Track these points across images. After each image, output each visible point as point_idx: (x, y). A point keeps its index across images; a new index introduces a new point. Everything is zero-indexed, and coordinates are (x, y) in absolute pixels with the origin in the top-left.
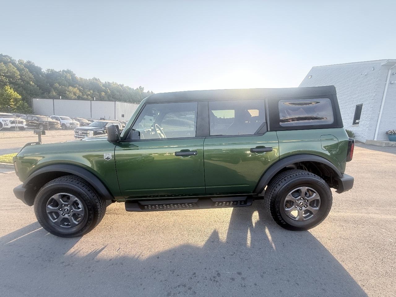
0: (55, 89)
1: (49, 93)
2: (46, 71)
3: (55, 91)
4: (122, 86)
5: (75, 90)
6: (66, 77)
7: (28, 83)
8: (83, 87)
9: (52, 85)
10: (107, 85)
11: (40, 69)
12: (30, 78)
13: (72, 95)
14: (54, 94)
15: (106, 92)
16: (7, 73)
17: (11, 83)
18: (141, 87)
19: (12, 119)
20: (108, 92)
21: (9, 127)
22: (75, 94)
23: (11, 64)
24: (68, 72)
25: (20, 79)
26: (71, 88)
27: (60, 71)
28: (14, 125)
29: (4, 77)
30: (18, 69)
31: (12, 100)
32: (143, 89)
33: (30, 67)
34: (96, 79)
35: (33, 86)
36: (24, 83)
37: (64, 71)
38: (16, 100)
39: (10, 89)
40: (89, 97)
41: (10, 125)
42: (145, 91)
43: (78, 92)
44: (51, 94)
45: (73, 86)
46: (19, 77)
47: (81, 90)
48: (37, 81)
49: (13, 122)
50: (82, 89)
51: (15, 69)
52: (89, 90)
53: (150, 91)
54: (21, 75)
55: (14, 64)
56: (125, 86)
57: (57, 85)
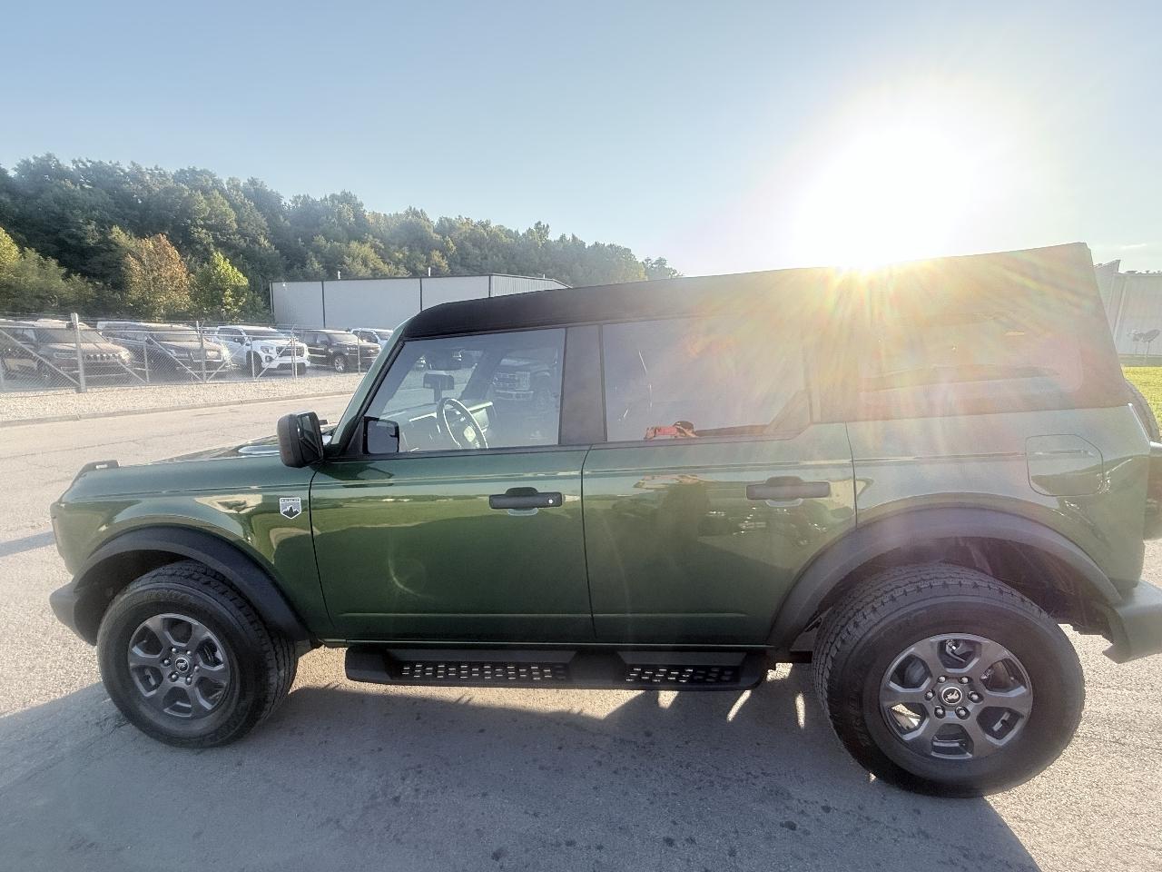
0: (318, 251)
1: (304, 265)
2: (290, 204)
3: (316, 257)
4: (485, 226)
5: (366, 250)
6: (340, 213)
7: (255, 241)
8: (383, 240)
9: (309, 241)
10: (446, 228)
11: (279, 198)
12: (259, 226)
13: (358, 265)
14: (316, 265)
15: (444, 251)
16: (209, 218)
17: (219, 244)
18: (539, 223)
20: (449, 249)
22: (365, 263)
23: (216, 193)
24: (346, 198)
25: (238, 232)
26: (354, 245)
27: (326, 199)
29: (204, 231)
30: (233, 204)
31: (228, 292)
32: (547, 232)
33: (259, 195)
34: (415, 213)
35: (267, 249)
36: (245, 241)
37: (333, 197)
38: (237, 292)
39: (225, 260)
40: (403, 270)
42: (553, 236)
43: (372, 255)
44: (309, 269)
45: (362, 241)
46: (235, 226)
47: (380, 248)
48: (275, 234)
50: (381, 245)
51: (226, 208)
52: (401, 247)
53: (569, 237)
54: (238, 221)
55: (222, 191)
56: (493, 225)
57: (321, 240)
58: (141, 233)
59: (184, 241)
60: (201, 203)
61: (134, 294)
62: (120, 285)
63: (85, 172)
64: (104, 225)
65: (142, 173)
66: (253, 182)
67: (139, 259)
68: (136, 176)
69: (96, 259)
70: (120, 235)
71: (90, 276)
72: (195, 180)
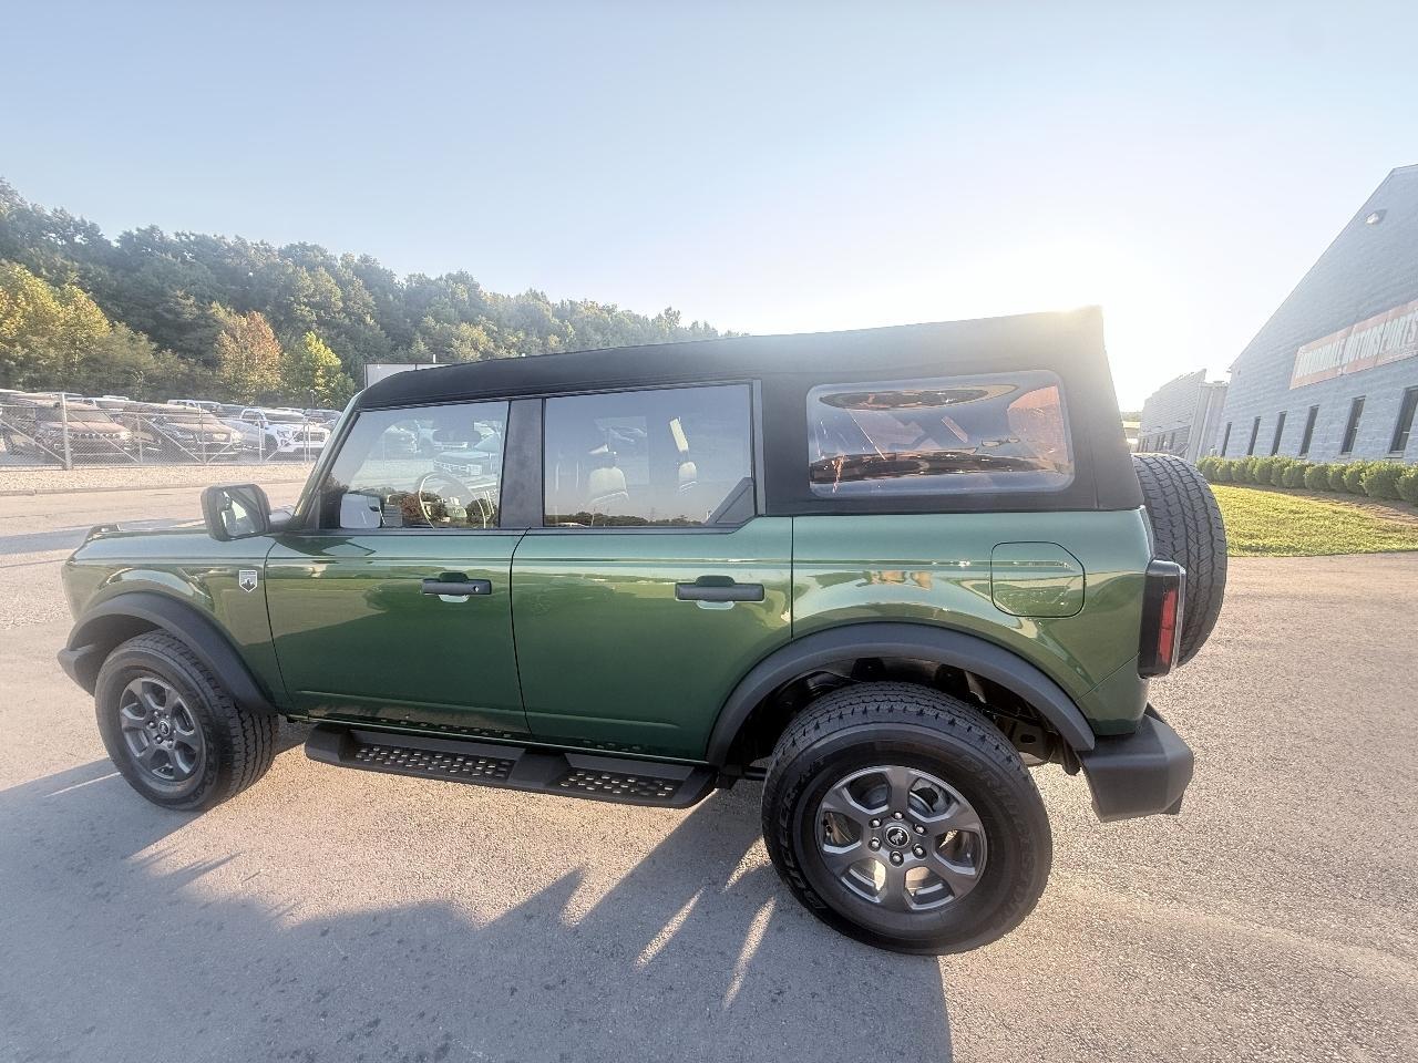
0: (426, 332)
1: (410, 345)
2: (404, 282)
3: (423, 340)
4: (611, 310)
5: (478, 333)
6: (454, 293)
7: (361, 320)
8: (498, 322)
9: (417, 323)
10: (566, 311)
11: (391, 275)
12: (365, 305)
13: (468, 349)
14: (422, 347)
15: (563, 335)
16: (313, 296)
17: (321, 322)
18: (670, 309)
19: (299, 428)
20: (568, 334)
21: (291, 449)
23: (323, 270)
24: (462, 278)
25: (343, 310)
26: (464, 326)
27: (441, 279)
28: (301, 444)
29: (308, 309)
30: (341, 283)
31: (320, 373)
32: (677, 319)
33: (369, 274)
34: (535, 296)
35: (372, 329)
36: (351, 319)
37: (449, 276)
38: (329, 371)
39: (318, 340)
40: (516, 354)
41: (294, 446)
42: (685, 323)
43: (484, 338)
44: (414, 350)
45: (473, 323)
46: (341, 304)
47: (494, 331)
48: (382, 315)
49: (300, 437)
50: (496, 329)
51: (331, 284)
52: (516, 330)
53: (701, 325)
54: (344, 299)
55: (330, 268)
56: (619, 310)
57: (430, 321)
58: (242, 310)
59: (285, 322)
60: (305, 279)
61: (228, 371)
62: (212, 363)
63: (188, 246)
64: (204, 300)
65: (246, 247)
66: (365, 259)
67: (234, 337)
68: (239, 250)
69: (192, 335)
70: (219, 311)
71: (182, 352)
72: (303, 256)
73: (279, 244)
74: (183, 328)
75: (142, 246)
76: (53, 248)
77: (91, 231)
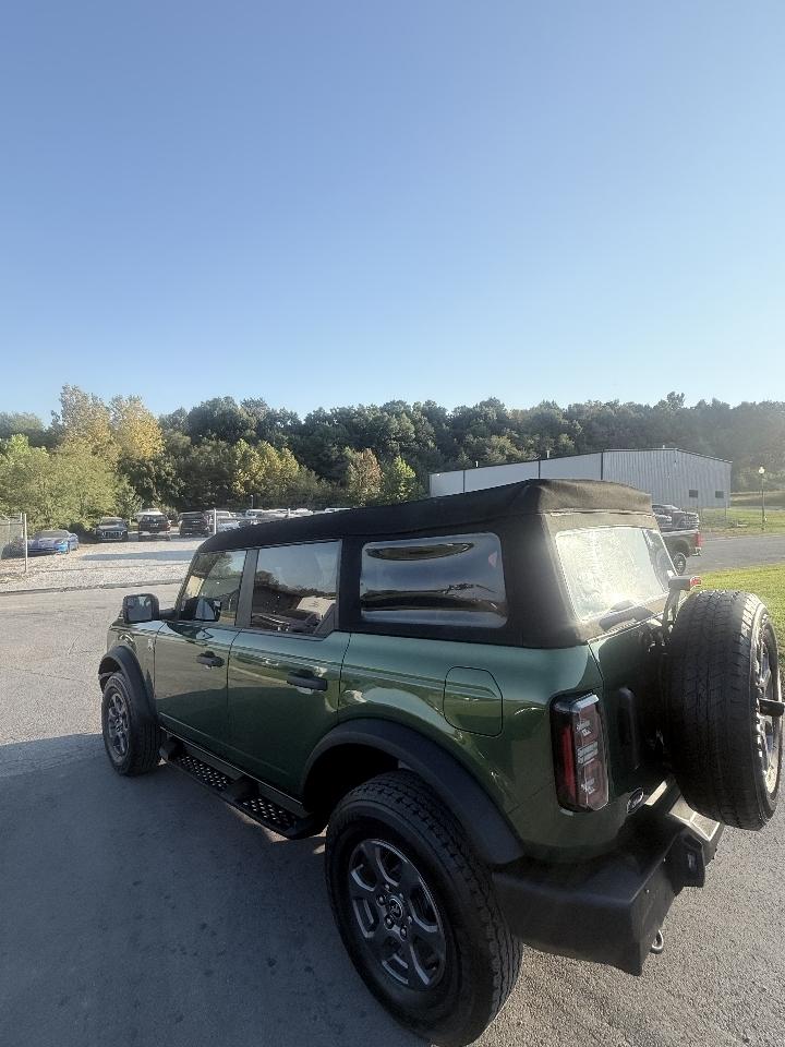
0: (467, 446)
1: (457, 457)
2: (452, 413)
3: (465, 451)
4: (612, 405)
5: (504, 441)
6: (486, 415)
7: (426, 445)
8: (519, 432)
9: (461, 441)
10: (575, 413)
11: (444, 411)
12: (428, 434)
13: (496, 454)
14: (465, 457)
15: (571, 433)
16: (398, 433)
17: (402, 450)
18: (673, 393)
20: (576, 431)
22: (502, 451)
23: (404, 415)
24: (492, 403)
25: (415, 439)
26: (494, 438)
27: (477, 406)
29: (395, 442)
30: (414, 422)
31: (402, 484)
32: (681, 401)
33: (431, 413)
34: (548, 404)
35: (432, 449)
36: (419, 445)
37: (482, 403)
38: (407, 482)
39: (402, 461)
40: (533, 454)
42: (689, 404)
43: (508, 444)
44: (459, 461)
45: (500, 434)
46: (414, 436)
47: (515, 438)
48: (439, 438)
50: (517, 436)
51: (409, 424)
52: (533, 435)
53: (708, 401)
54: (416, 432)
55: (408, 413)
56: (621, 403)
57: (470, 438)
58: (360, 450)
59: (384, 454)
60: (395, 424)
61: (351, 489)
62: (344, 484)
63: (335, 415)
64: (342, 446)
65: (364, 411)
66: (428, 403)
67: (356, 466)
69: (335, 468)
70: (348, 451)
71: (330, 479)
72: (393, 409)
73: (380, 404)
74: (331, 464)
75: (316, 420)
76: (278, 428)
77: (293, 417)
